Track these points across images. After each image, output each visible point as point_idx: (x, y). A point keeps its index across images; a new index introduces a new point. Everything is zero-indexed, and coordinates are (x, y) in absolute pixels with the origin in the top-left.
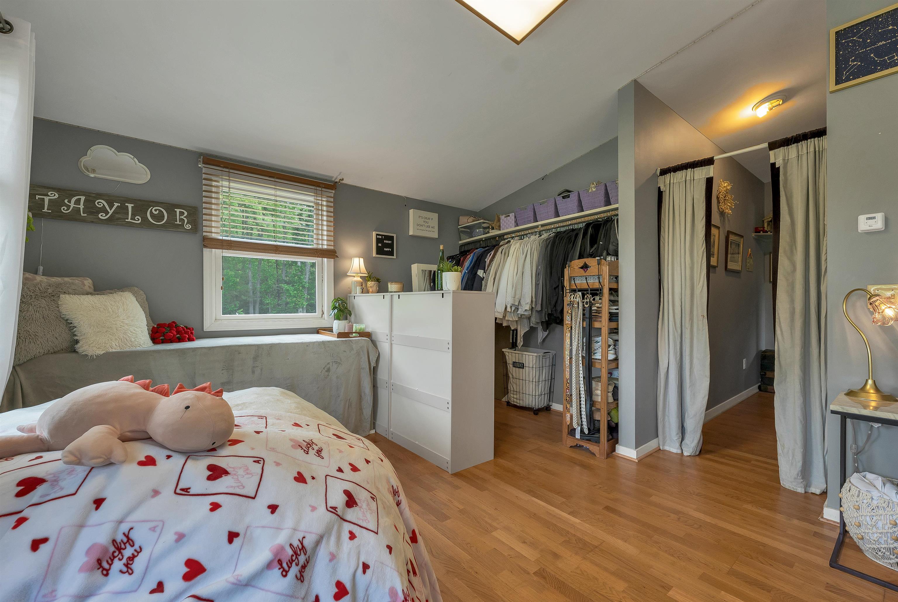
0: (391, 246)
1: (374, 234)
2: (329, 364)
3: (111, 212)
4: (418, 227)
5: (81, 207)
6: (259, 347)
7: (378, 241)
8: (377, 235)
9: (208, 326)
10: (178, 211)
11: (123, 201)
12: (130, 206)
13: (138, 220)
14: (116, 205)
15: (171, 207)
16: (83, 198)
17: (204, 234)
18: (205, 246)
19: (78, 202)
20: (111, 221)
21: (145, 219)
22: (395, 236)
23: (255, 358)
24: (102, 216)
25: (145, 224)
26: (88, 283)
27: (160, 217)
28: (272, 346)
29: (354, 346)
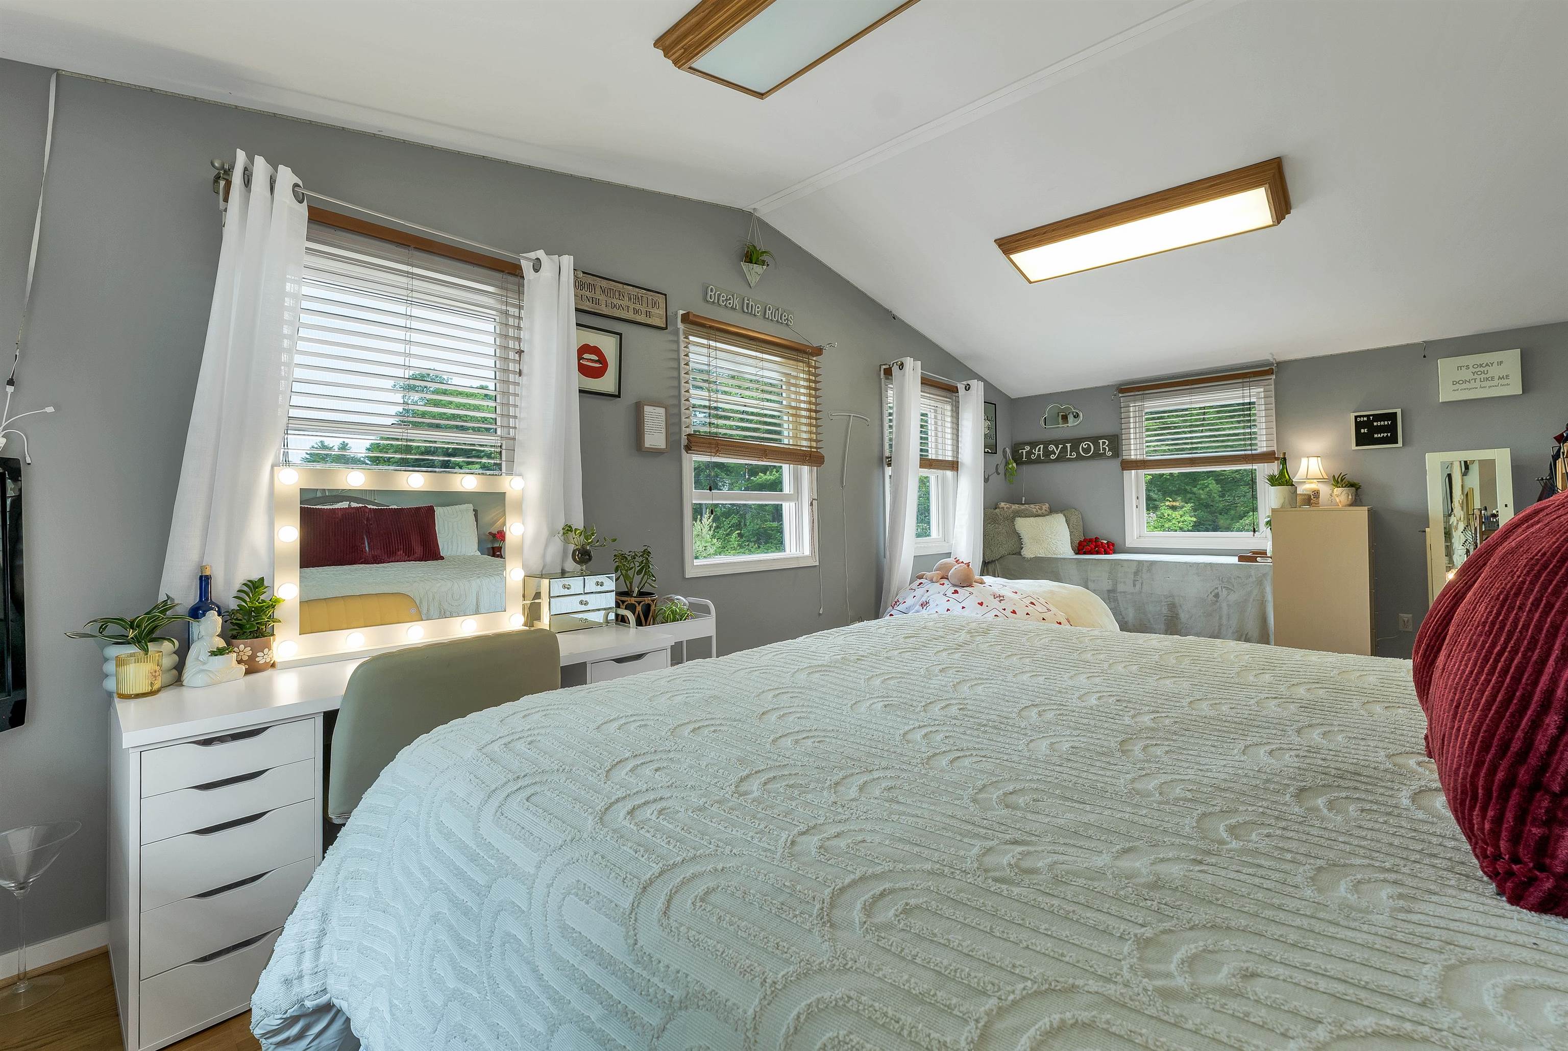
0: (1393, 429)
1: (1353, 415)
2: (1217, 588)
3: (1057, 453)
4: (1456, 387)
5: (1041, 453)
6: (1139, 562)
7: (1358, 425)
8: (1356, 417)
9: (1131, 541)
10: (1101, 441)
11: (1064, 442)
12: (1068, 445)
13: (1074, 455)
14: (1060, 446)
15: (1095, 440)
16: (1042, 446)
17: (1124, 457)
18: (1123, 469)
19: (1039, 450)
20: (1058, 460)
21: (1078, 453)
22: (1399, 411)
23: (1136, 573)
24: (1053, 457)
25: (1079, 458)
26: (1046, 507)
27: (1087, 450)
28: (1153, 563)
29: (1253, 573)
